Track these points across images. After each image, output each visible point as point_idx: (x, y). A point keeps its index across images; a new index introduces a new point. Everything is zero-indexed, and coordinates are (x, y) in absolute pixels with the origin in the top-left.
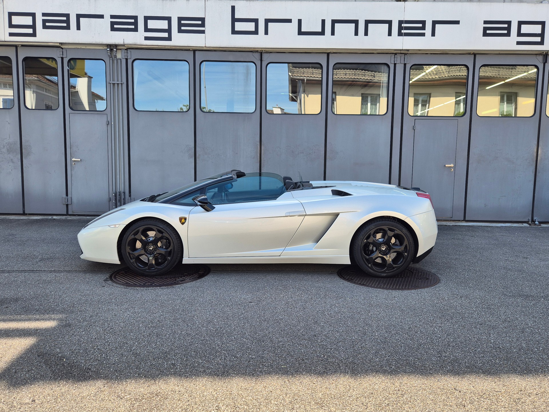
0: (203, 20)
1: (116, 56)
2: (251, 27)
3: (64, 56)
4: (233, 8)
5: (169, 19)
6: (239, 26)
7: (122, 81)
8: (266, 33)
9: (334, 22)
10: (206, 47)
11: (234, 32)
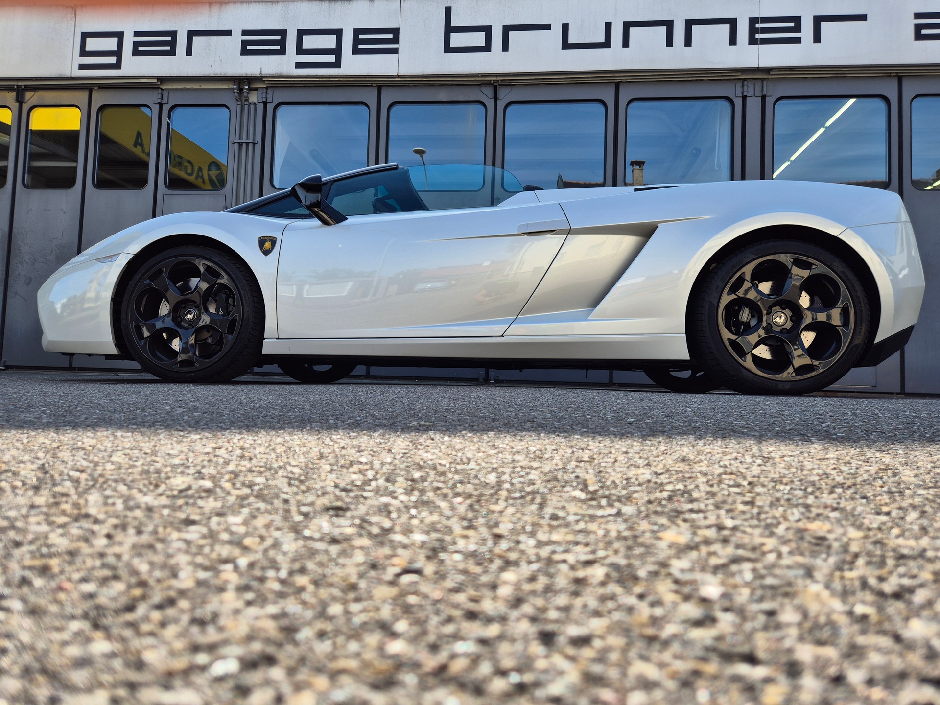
0: (395, 32)
1: (247, 99)
2: (479, 39)
3: (164, 101)
4: (448, 11)
5: (338, 33)
6: (457, 40)
7: (254, 139)
8: (505, 48)
9: (627, 26)
10: (398, 76)
11: (448, 49)
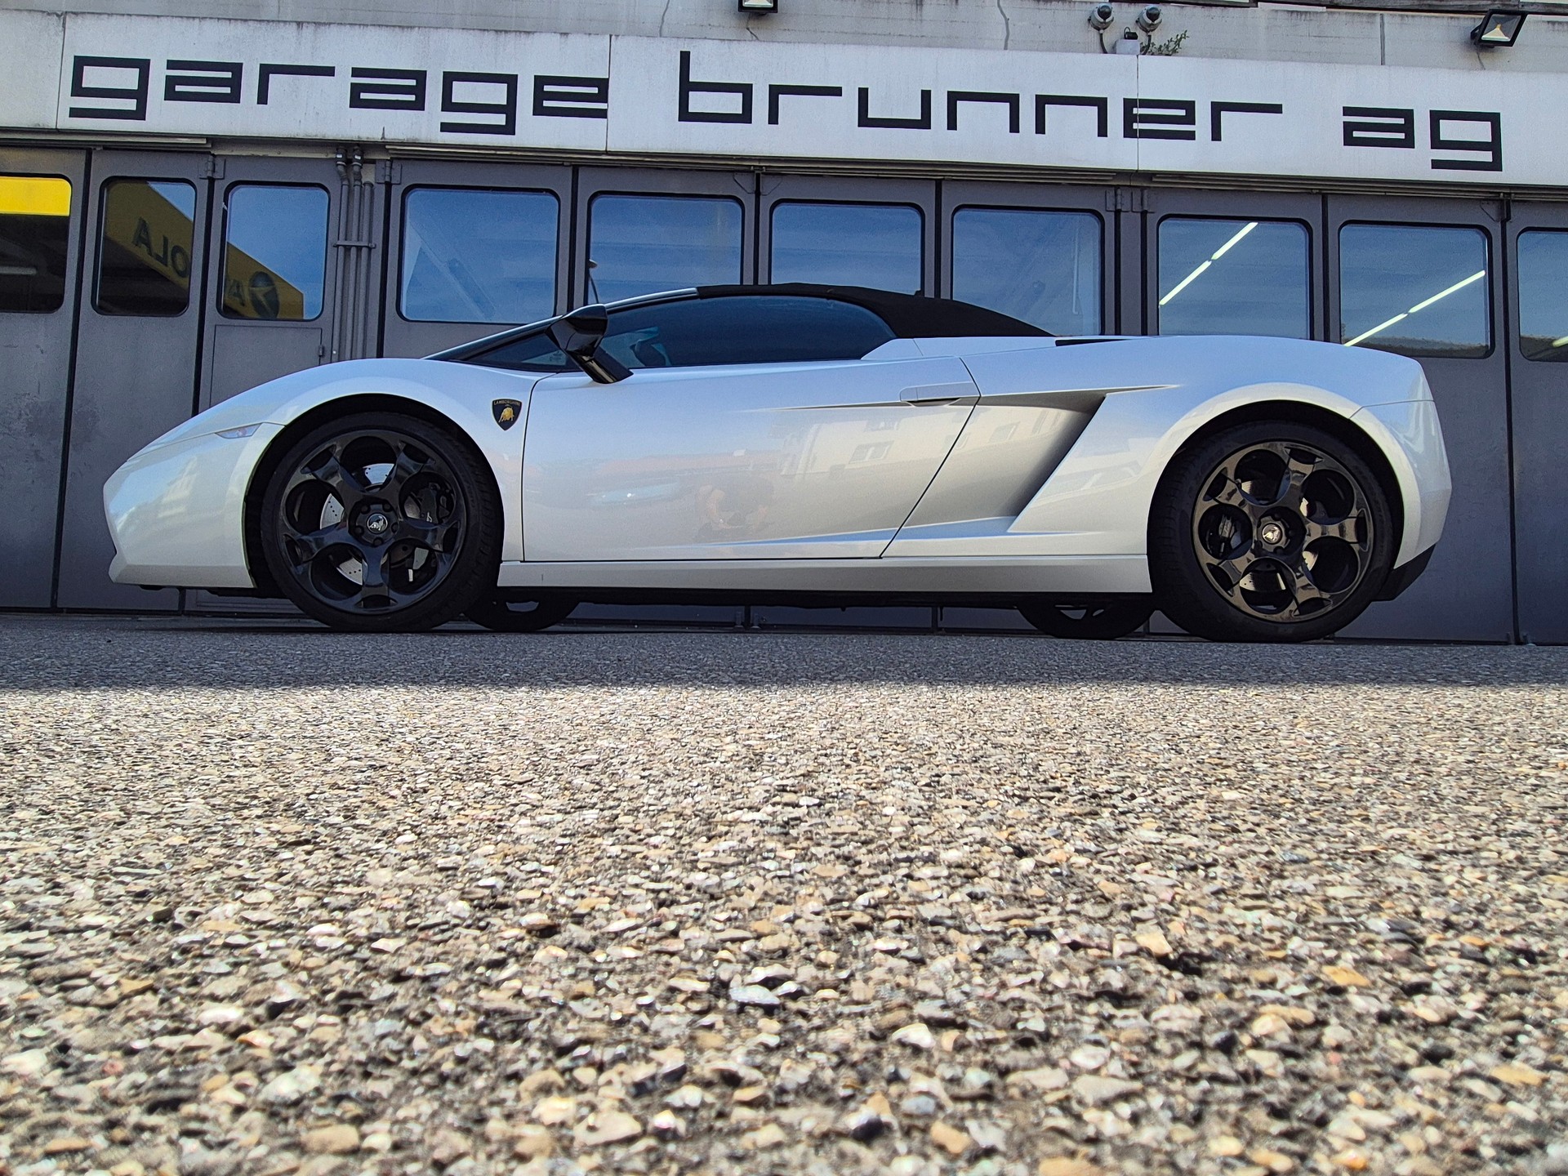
0: (603, 84)
1: (359, 177)
2: (732, 103)
3: (216, 176)
4: (685, 57)
5: (511, 81)
6: (699, 102)
7: (370, 241)
8: (773, 118)
9: (954, 98)
10: (607, 153)
11: (685, 115)
